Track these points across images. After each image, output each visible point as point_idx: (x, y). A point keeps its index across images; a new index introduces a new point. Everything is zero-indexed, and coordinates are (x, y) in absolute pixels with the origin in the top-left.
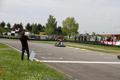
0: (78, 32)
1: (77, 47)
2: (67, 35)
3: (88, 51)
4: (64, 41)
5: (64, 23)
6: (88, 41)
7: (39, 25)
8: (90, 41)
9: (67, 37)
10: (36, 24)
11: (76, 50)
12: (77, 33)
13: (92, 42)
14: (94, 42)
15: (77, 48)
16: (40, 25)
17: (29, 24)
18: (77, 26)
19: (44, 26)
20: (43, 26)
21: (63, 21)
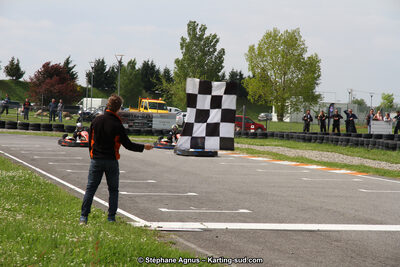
0: (319, 96)
1: (311, 162)
2: (268, 109)
3: (360, 177)
4: (254, 136)
5: (254, 55)
6: (360, 136)
7: (146, 65)
8: (370, 136)
9: (269, 119)
10: (132, 64)
11: (306, 175)
12: (315, 99)
13: (380, 136)
14: (390, 137)
15: (315, 167)
16: (149, 69)
17: (103, 62)
18: (312, 68)
19: (167, 72)
20: (162, 71)
21: (252, 49)
